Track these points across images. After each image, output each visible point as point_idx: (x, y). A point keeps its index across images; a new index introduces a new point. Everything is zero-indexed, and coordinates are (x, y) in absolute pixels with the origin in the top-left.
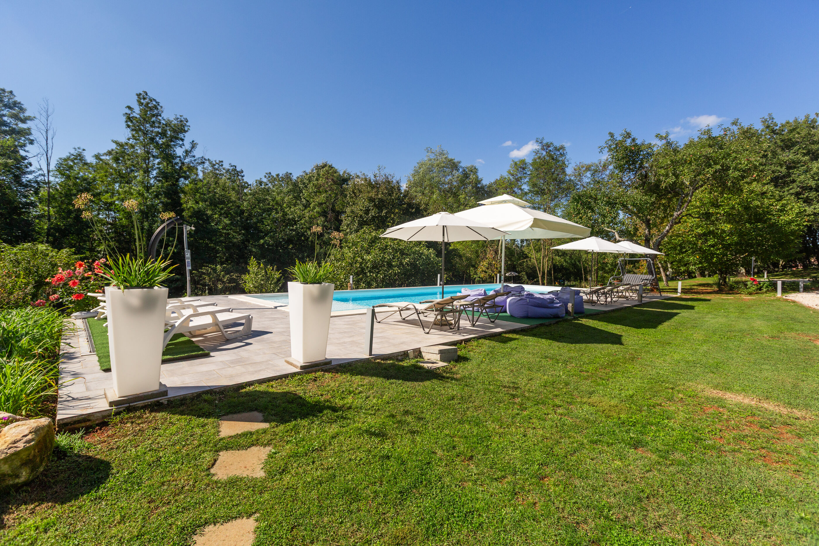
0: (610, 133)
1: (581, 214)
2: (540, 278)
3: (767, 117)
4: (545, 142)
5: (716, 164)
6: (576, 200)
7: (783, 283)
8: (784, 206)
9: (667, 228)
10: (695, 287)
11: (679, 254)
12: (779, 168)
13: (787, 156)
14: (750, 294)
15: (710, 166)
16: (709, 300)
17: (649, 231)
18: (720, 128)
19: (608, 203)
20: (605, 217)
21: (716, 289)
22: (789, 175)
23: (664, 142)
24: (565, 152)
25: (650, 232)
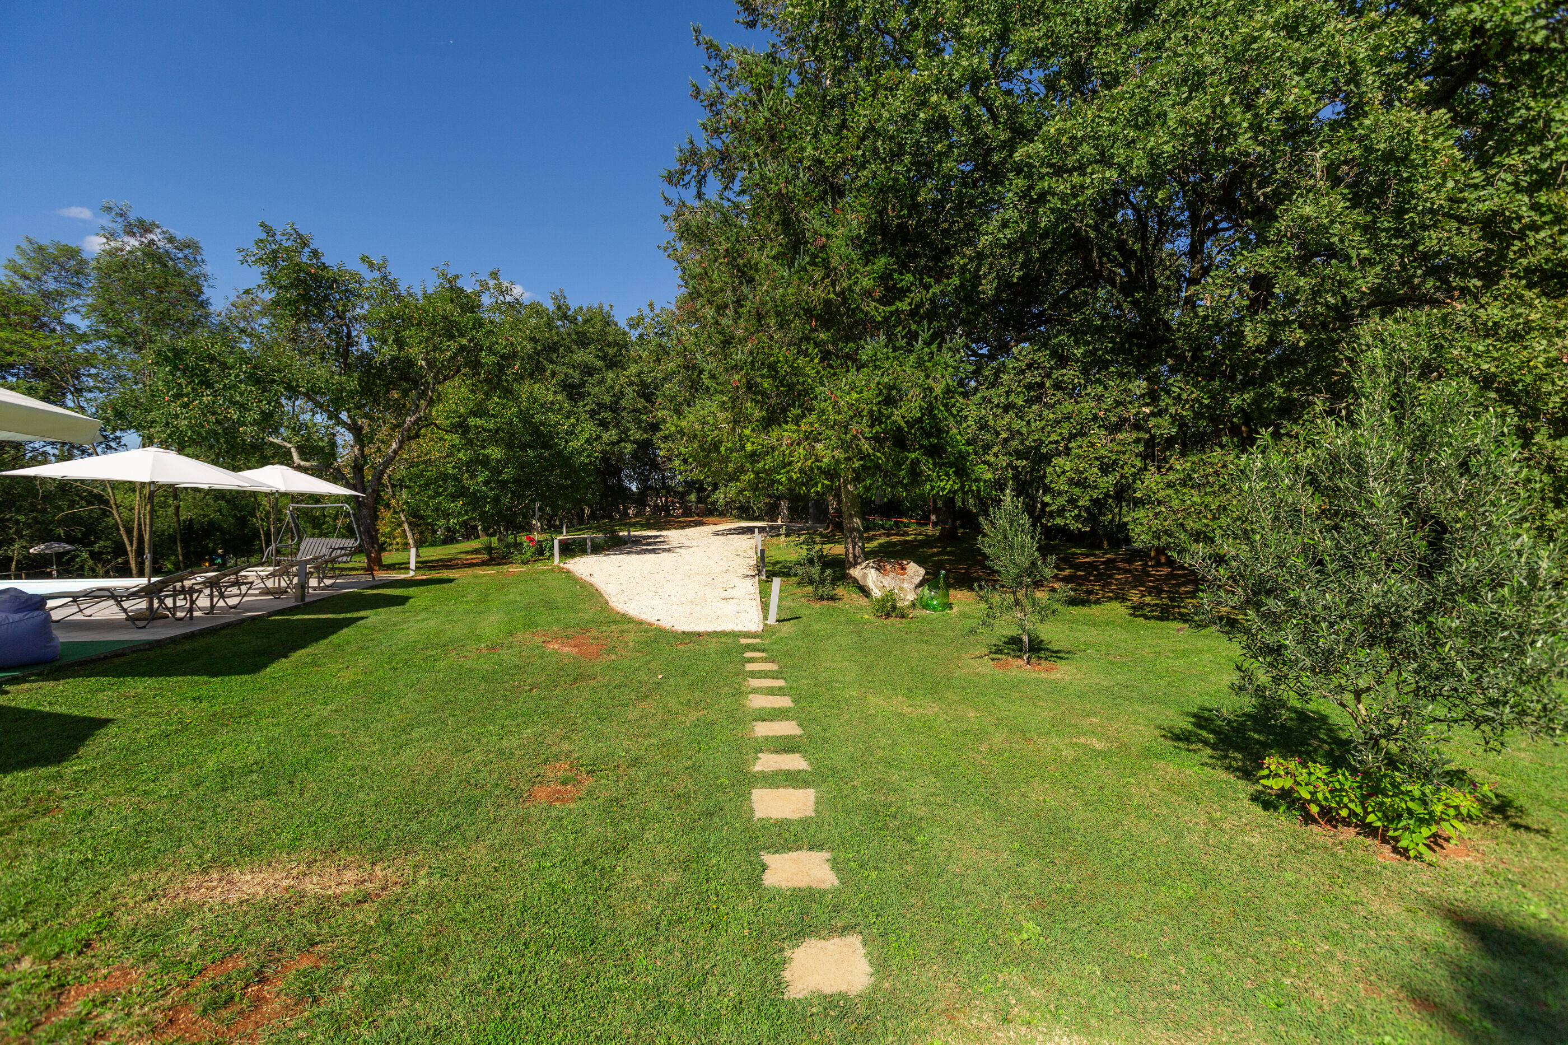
0: (263, 225)
1: (187, 395)
2: (132, 557)
3: (558, 293)
4: (132, 217)
5: (462, 335)
6: (167, 359)
7: (562, 543)
8: (573, 426)
9: (394, 446)
10: (463, 556)
11: (434, 497)
12: (571, 371)
13: (581, 356)
14: (525, 563)
15: (451, 337)
16: (450, 581)
17: (361, 450)
18: (474, 279)
19: (255, 379)
20: (246, 409)
21: (486, 557)
22: (583, 384)
23: (376, 274)
24: (199, 258)
25: (363, 451)
